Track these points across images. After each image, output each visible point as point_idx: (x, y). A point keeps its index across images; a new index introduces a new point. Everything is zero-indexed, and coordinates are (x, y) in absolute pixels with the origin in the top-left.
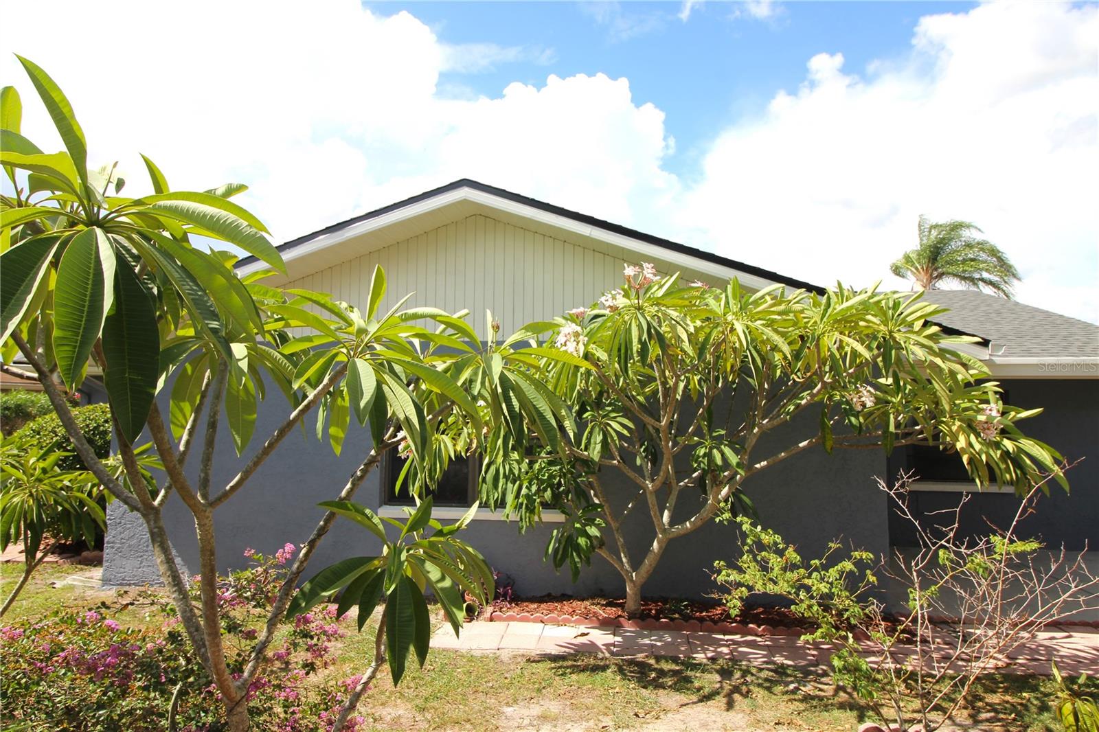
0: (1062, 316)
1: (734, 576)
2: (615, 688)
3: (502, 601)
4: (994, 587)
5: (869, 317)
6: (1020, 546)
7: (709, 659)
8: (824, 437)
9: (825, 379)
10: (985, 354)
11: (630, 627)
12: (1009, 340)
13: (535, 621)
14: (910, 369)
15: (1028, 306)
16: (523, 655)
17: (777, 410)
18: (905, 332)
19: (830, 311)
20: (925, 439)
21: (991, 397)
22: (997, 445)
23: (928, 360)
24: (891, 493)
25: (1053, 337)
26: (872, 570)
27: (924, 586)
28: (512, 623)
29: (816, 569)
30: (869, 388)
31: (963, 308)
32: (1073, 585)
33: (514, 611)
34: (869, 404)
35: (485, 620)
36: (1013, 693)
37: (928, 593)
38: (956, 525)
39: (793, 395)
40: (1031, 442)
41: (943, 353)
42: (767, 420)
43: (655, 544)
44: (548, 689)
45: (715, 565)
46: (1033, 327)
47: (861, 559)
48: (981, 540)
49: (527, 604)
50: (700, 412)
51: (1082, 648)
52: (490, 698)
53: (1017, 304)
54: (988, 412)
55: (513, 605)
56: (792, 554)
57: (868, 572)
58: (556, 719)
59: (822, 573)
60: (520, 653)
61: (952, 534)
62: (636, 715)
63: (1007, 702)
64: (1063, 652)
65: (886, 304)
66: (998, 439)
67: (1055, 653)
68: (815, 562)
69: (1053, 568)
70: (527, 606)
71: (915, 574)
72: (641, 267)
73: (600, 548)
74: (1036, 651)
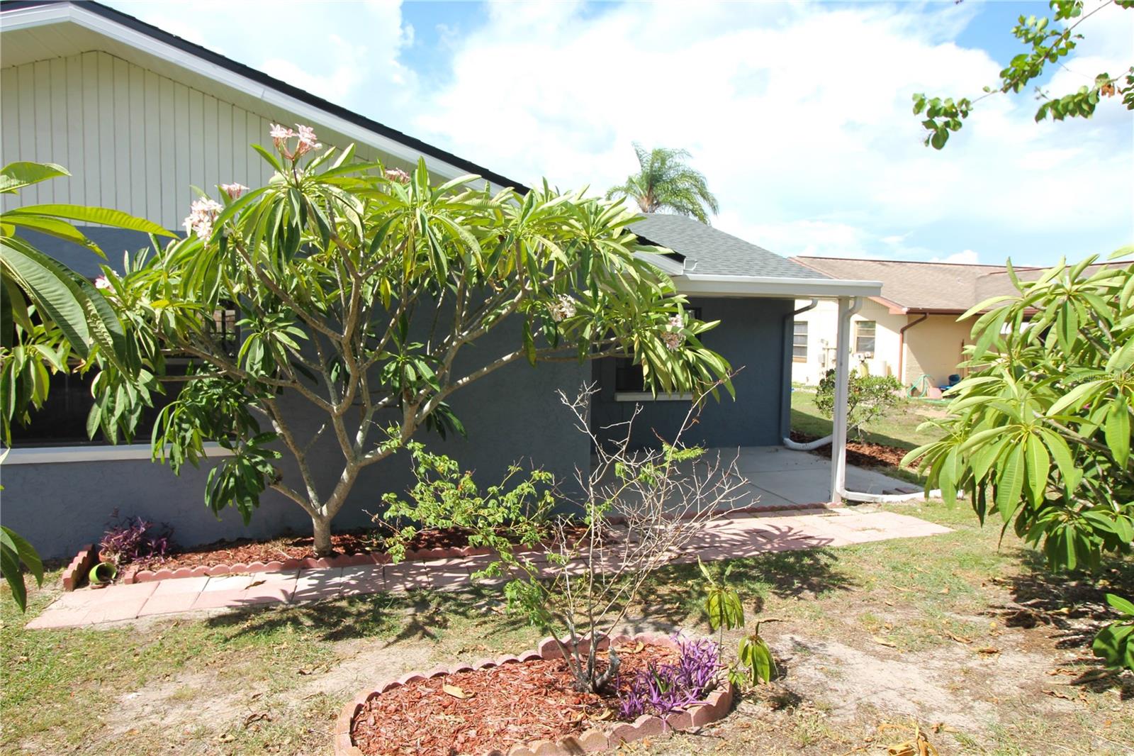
0: (748, 243)
1: (405, 510)
2: (282, 643)
3: (154, 556)
4: (659, 498)
5: (572, 222)
6: (687, 454)
7: (407, 590)
8: (528, 350)
9: (526, 287)
10: (678, 269)
11: (319, 567)
12: (706, 262)
13: (196, 575)
14: (611, 279)
15: (723, 233)
16: (170, 621)
17: (478, 320)
18: (605, 240)
19: (531, 211)
20: (622, 351)
21: (680, 309)
22: (679, 355)
23: (623, 268)
24: (573, 407)
25: (739, 260)
26: (550, 491)
27: (599, 502)
28: (164, 582)
29: (493, 496)
30: (570, 298)
31: (673, 231)
32: (727, 487)
33: (171, 566)
34: (569, 315)
35: (127, 582)
36: (681, 582)
37: (603, 507)
38: (627, 439)
39: (496, 305)
40: (709, 353)
41: (637, 263)
42: (466, 332)
43: (345, 475)
44: (194, 660)
45: (383, 498)
46: (725, 251)
47: (540, 480)
48: (649, 452)
49: (190, 555)
50: (392, 322)
51: (737, 532)
52: (106, 685)
53: (715, 230)
54: (674, 323)
55: (170, 559)
56: (467, 483)
57: (547, 492)
58: (194, 697)
59: (500, 498)
60: (167, 618)
61: (624, 448)
62: (302, 673)
63: (674, 591)
64: (724, 537)
65: (588, 207)
66: (682, 349)
67: (717, 539)
68: (493, 489)
69: (709, 476)
70: (189, 558)
71: (591, 489)
72: (296, 131)
73: (275, 483)
74: (703, 540)
